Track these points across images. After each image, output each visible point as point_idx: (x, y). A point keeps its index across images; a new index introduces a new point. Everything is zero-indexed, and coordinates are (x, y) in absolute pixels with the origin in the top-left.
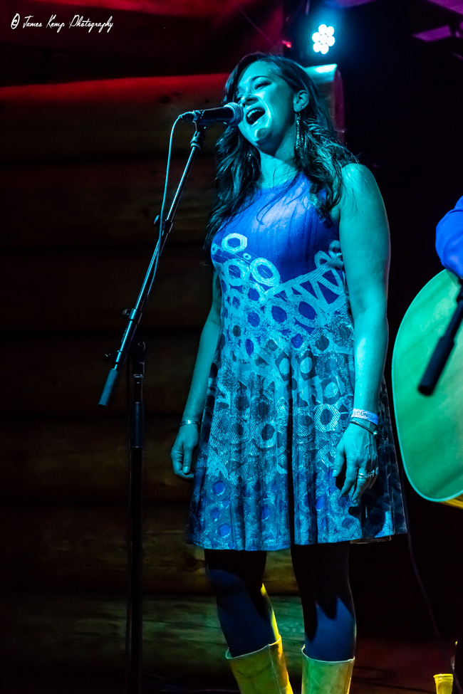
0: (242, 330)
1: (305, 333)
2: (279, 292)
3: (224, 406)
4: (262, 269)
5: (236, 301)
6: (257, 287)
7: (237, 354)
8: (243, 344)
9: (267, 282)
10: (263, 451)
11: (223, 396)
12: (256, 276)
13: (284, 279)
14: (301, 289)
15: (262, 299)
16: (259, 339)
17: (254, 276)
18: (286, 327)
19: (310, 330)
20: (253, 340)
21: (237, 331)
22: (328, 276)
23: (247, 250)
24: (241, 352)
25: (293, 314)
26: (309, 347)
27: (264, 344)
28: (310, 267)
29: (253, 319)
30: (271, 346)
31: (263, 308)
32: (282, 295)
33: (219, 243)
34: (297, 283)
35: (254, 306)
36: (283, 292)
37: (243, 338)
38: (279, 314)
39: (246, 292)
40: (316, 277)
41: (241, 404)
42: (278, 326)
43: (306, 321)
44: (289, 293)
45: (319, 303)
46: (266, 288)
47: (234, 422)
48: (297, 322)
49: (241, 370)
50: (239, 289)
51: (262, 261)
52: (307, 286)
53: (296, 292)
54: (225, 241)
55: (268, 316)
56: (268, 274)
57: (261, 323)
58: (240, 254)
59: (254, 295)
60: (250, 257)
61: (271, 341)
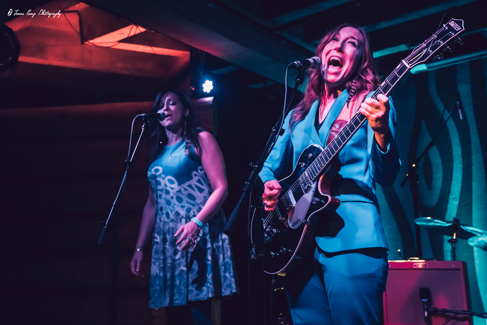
0: (164, 208)
1: (191, 207)
2: (178, 190)
3: (157, 243)
4: (169, 181)
5: (160, 196)
6: (168, 189)
7: (162, 219)
8: (164, 215)
9: (173, 186)
10: (174, 260)
11: (156, 238)
12: (168, 184)
13: (179, 184)
14: (187, 188)
15: (171, 194)
16: (171, 211)
17: (167, 184)
18: (183, 205)
19: (194, 205)
20: (169, 212)
21: (161, 209)
22: (199, 181)
23: (163, 173)
24: (164, 218)
25: (185, 199)
26: (194, 213)
27: (174, 213)
28: (191, 178)
29: (168, 203)
30: (177, 214)
31: (172, 198)
32: (179, 191)
33: (151, 171)
34: (185, 185)
35: (168, 197)
36: (180, 190)
37: (164, 212)
38: (179, 200)
39: (164, 191)
40: (194, 182)
41: (164, 240)
42: (180, 205)
43: (192, 202)
44: (183, 190)
45: (196, 193)
46: (172, 189)
47: (161, 249)
48: (188, 202)
49: (164, 226)
50: (161, 190)
51: (170, 177)
52: (190, 186)
53: (185, 189)
54: (153, 170)
55: (175, 201)
56: (173, 182)
57: (172, 204)
58: (160, 175)
59: (167, 192)
60: (164, 176)
61: (177, 212)
